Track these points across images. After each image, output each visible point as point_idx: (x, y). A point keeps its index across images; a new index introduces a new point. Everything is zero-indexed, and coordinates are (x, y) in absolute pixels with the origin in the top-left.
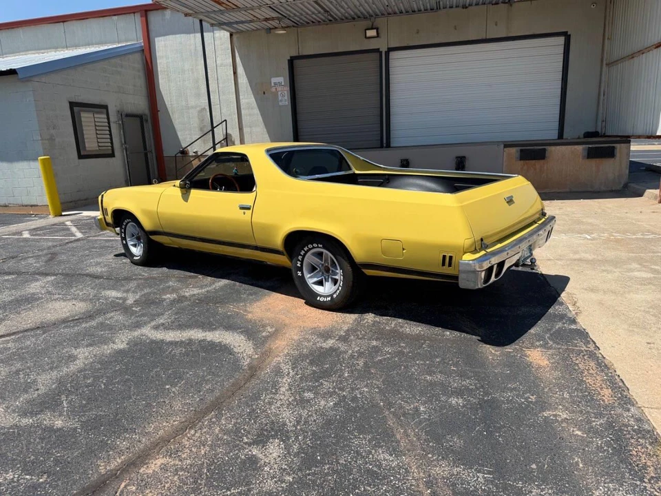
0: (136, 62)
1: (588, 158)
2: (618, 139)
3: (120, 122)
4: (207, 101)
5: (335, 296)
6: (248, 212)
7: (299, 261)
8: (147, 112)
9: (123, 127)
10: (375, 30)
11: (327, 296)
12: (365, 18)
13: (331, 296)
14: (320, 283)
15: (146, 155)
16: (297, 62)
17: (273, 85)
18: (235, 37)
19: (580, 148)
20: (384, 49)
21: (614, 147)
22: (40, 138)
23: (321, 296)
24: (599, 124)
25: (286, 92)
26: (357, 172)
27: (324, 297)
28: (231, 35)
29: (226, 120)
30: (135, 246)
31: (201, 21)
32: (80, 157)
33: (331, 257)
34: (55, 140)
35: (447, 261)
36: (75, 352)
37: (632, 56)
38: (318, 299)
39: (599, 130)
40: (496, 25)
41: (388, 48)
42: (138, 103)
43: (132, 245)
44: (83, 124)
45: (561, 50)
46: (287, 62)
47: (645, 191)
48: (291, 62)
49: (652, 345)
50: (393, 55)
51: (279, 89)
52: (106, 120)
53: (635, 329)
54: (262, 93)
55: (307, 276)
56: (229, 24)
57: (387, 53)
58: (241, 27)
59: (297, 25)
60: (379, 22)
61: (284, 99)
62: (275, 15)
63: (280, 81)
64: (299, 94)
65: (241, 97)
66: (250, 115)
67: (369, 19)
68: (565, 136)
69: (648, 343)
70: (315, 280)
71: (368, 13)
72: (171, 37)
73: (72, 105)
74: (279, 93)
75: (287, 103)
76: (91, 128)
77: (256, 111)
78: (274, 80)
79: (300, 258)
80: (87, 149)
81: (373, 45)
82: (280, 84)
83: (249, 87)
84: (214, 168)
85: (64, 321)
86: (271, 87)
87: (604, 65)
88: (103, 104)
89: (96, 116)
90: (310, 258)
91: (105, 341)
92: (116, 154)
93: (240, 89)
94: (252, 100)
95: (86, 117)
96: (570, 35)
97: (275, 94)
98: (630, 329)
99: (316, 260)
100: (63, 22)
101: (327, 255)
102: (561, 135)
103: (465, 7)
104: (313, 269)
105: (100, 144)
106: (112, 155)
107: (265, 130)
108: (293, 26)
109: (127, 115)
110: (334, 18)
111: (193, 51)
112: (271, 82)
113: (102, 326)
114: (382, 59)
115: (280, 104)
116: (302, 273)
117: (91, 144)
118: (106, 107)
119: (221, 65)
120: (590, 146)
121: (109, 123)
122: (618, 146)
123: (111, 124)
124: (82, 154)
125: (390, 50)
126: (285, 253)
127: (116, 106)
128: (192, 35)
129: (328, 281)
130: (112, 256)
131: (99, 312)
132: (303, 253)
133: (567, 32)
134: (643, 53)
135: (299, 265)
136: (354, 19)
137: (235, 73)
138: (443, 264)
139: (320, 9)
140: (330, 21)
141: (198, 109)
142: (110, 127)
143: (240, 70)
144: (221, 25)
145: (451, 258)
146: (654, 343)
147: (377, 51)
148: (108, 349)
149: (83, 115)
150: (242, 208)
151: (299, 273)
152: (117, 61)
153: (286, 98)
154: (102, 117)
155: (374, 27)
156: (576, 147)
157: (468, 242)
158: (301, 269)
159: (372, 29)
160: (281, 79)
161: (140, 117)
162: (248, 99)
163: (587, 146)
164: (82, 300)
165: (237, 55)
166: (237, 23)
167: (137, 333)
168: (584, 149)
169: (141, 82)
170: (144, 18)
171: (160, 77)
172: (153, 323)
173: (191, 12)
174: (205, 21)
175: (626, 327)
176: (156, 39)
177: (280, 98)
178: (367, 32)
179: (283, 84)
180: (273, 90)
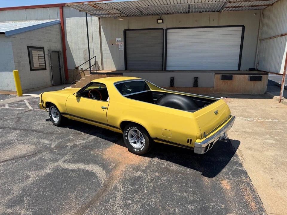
0: (57, 28)
1: (250, 80)
2: (263, 73)
3: (49, 55)
4: (88, 47)
5: (141, 149)
6: (105, 110)
7: (126, 133)
8: (61, 50)
9: (50, 57)
10: (162, 20)
11: (138, 149)
12: (158, 15)
13: (140, 149)
14: (135, 143)
15: (60, 69)
16: (127, 32)
17: (116, 41)
18: (101, 20)
19: (247, 76)
20: (165, 28)
21: (261, 77)
22: (14, 62)
23: (135, 149)
24: (256, 64)
25: (122, 45)
26: (152, 90)
27: (137, 149)
28: (99, 19)
29: (96, 56)
30: (55, 117)
31: (86, 13)
32: (31, 70)
33: (140, 133)
34: (20, 63)
35: (190, 141)
36: (29, 173)
37: (271, 38)
38: (134, 150)
39: (255, 68)
40: (213, 21)
41: (167, 28)
42: (57, 46)
43: (54, 117)
44: (33, 56)
45: (241, 33)
46: (123, 31)
47: (274, 96)
48: (125, 32)
49: (273, 180)
50: (169, 31)
51: (119, 43)
52: (43, 54)
53: (266, 171)
54: (112, 44)
55: (130, 139)
56: (99, 15)
57: (166, 30)
58: (104, 16)
59: (128, 16)
60: (164, 17)
61: (121, 48)
62: (118, 12)
63: (120, 40)
64: (128, 46)
65: (102, 46)
66: (106, 54)
67: (159, 15)
68: (241, 69)
69: (272, 179)
70: (133, 141)
71: (159, 13)
72: (73, 18)
73: (29, 47)
74: (119, 45)
75: (122, 49)
76: (36, 57)
77: (109, 52)
78: (117, 39)
79: (127, 132)
80: (34, 67)
81: (160, 26)
82: (120, 41)
83: (106, 42)
84: (90, 76)
85: (25, 156)
87: (259, 40)
88: (42, 47)
89: (39, 52)
90: (131, 132)
91: (42, 168)
92: (47, 69)
93: (102, 42)
95: (35, 53)
96: (245, 27)
97: (118, 45)
98: (265, 171)
99: (133, 133)
100: (26, 9)
101: (139, 131)
102: (239, 69)
103: (200, 12)
104: (132, 137)
105: (40, 65)
106: (45, 69)
107: (113, 60)
108: (126, 16)
109: (53, 52)
110: (144, 14)
111: (82, 25)
113: (41, 159)
114: (164, 33)
115: (120, 49)
116: (128, 138)
117: (36, 65)
118: (43, 48)
119: (94, 31)
120: (251, 75)
121: (44, 55)
122: (263, 76)
123: (45, 56)
124: (32, 69)
125: (168, 29)
126: (120, 129)
127: (48, 48)
128: (82, 18)
129: (139, 142)
130: (44, 120)
131: (40, 152)
132: (128, 130)
133: (244, 25)
134: (275, 38)
135: (126, 135)
136: (153, 15)
137: (100, 35)
138: (188, 142)
139: (138, 11)
140: (142, 15)
141: (84, 50)
142: (45, 57)
143: (103, 34)
144: (95, 15)
145: (191, 140)
146: (274, 179)
147: (162, 29)
148: (43, 172)
149: (33, 52)
150: (103, 108)
151: (126, 138)
152: (49, 28)
153: (122, 47)
154: (41, 53)
155: (161, 18)
156: (245, 75)
157: (198, 135)
158: (127, 136)
159: (160, 19)
160: (120, 39)
161: (58, 52)
162: (106, 47)
163: (250, 75)
164: (32, 144)
165: (101, 27)
166: (102, 14)
167: (56, 164)
168: (248, 77)
169: (59, 37)
170: (61, 9)
171: (67, 35)
172: (63, 159)
173: (82, 10)
174: (88, 13)
175: (263, 169)
176: (66, 19)
177: (119, 47)
178: (158, 20)
179: (121, 41)
180: (117, 43)
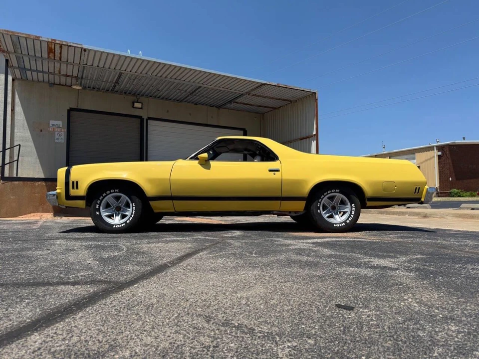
5: (348, 221)
6: (278, 173)
10: (141, 104)
11: (342, 223)
13: (345, 222)
14: (332, 217)
17: (51, 125)
18: (16, 83)
20: (145, 117)
25: (63, 133)
27: (339, 224)
28: (13, 80)
29: (20, 145)
33: (342, 198)
35: (417, 190)
38: (335, 225)
40: (212, 117)
41: (148, 117)
46: (66, 111)
48: (70, 111)
50: (150, 122)
51: (56, 129)
54: (39, 130)
55: (323, 213)
57: (147, 121)
60: (142, 99)
61: (61, 138)
67: (136, 96)
74: (56, 133)
75: (63, 141)
78: (52, 122)
81: (138, 113)
82: (58, 126)
86: (49, 127)
90: (325, 201)
93: (16, 124)
94: (28, 134)
96: (247, 131)
97: (53, 133)
104: (325, 208)
107: (38, 160)
110: (114, 89)
112: (49, 123)
114: (144, 123)
115: (56, 141)
116: (320, 211)
125: (150, 118)
129: (337, 214)
133: (245, 128)
134: (291, 143)
135: (319, 205)
136: (125, 93)
137: (12, 110)
139: (116, 79)
140: (108, 90)
143: (18, 108)
145: (419, 188)
147: (140, 118)
153: (63, 137)
155: (139, 101)
158: (320, 208)
160: (60, 123)
162: (23, 133)
165: (17, 96)
177: (57, 137)
178: (135, 103)
179: (61, 126)
180: (51, 129)
